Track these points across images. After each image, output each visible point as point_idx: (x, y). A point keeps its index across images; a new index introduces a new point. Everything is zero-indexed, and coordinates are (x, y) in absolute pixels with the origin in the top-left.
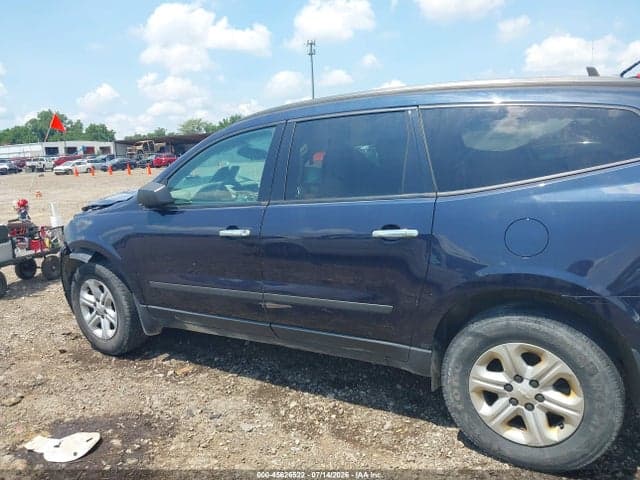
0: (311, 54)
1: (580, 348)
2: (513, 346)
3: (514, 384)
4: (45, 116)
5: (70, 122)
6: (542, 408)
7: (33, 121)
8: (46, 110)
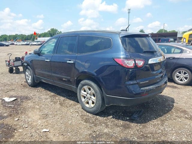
0: (129, 13)
1: (95, 87)
2: (86, 86)
3: (87, 94)
4: (52, 30)
5: (59, 32)
6: (91, 100)
7: (49, 31)
8: (53, 28)
